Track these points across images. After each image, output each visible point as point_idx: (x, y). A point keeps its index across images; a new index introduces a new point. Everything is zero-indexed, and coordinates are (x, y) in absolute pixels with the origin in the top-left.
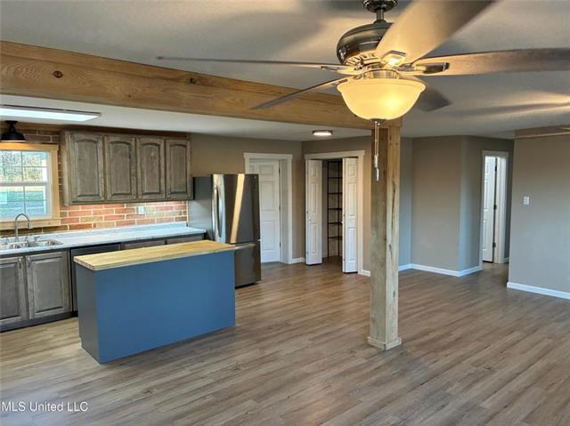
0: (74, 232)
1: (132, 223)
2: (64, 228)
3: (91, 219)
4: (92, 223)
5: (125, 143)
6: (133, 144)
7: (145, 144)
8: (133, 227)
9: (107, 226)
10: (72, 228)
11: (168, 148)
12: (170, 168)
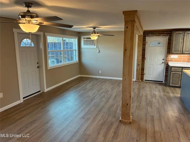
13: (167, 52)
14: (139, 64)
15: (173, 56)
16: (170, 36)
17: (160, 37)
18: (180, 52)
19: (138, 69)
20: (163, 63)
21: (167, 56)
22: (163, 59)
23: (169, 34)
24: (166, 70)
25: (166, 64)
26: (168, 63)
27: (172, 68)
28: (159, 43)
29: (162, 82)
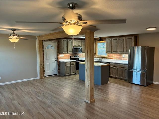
0: (110, 59)
1: (121, 59)
2: (109, 58)
3: (113, 57)
4: (113, 58)
5: (116, 39)
6: (117, 39)
7: (120, 39)
8: (121, 60)
9: (116, 59)
10: (110, 58)
11: (126, 39)
12: (126, 45)
13: (57, 53)
14: (42, 63)
15: (62, 55)
16: (58, 42)
17: (52, 42)
18: (66, 52)
19: (41, 68)
20: (56, 60)
21: (58, 56)
22: (55, 58)
23: (57, 40)
24: (58, 66)
25: (58, 61)
26: (59, 60)
27: (66, 63)
28: (52, 47)
29: (56, 74)
